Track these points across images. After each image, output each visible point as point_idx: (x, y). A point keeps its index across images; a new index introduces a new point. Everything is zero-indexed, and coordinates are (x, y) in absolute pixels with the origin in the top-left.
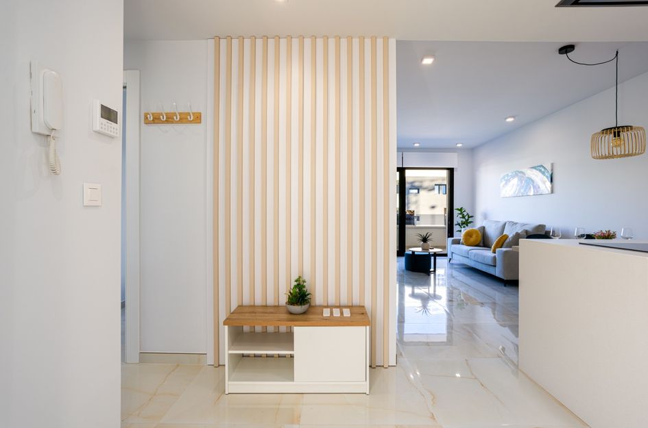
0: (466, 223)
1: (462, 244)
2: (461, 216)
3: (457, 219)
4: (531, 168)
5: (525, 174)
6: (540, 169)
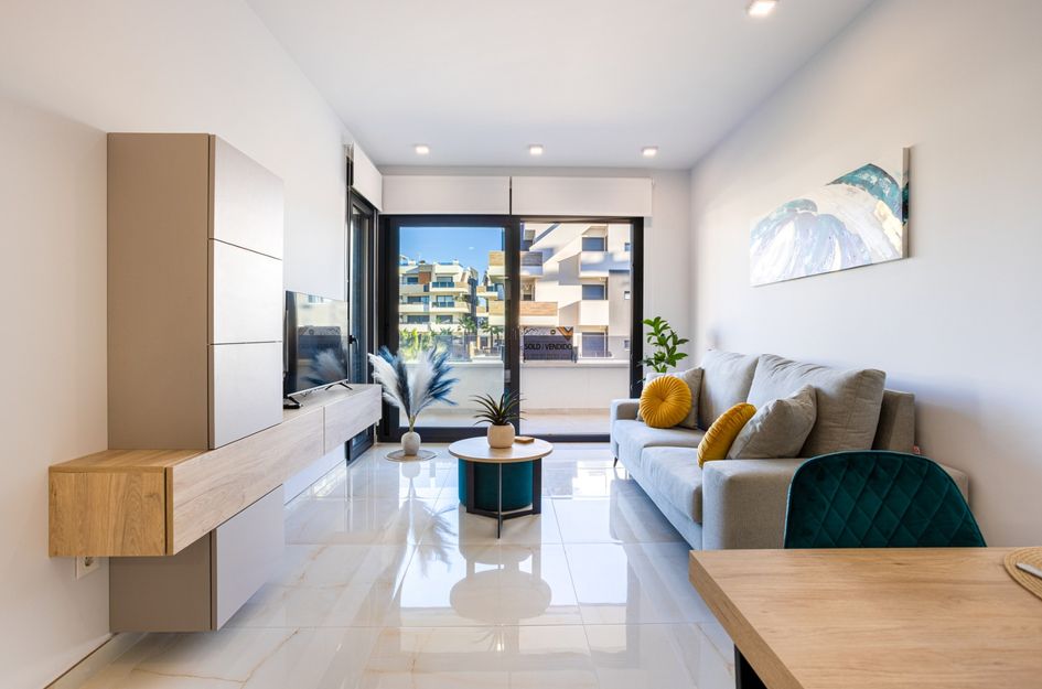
2: (657, 339)
4: (834, 182)
5: (815, 207)
6: (865, 177)
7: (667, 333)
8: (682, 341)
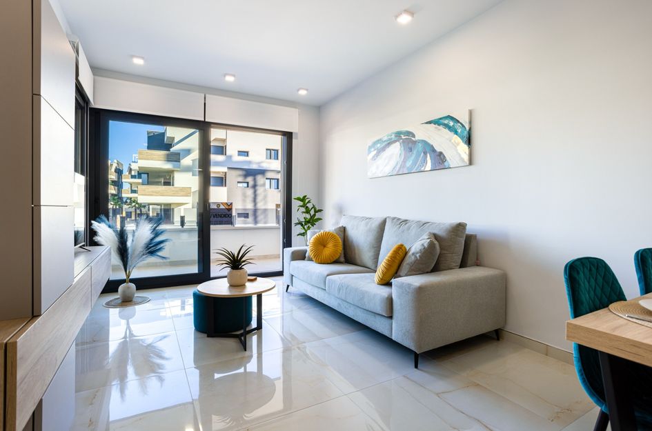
0: (312, 222)
1: (310, 260)
2: (303, 209)
3: (298, 215)
4: (427, 123)
5: (414, 136)
6: (446, 122)
7: (310, 206)
8: (320, 211)
